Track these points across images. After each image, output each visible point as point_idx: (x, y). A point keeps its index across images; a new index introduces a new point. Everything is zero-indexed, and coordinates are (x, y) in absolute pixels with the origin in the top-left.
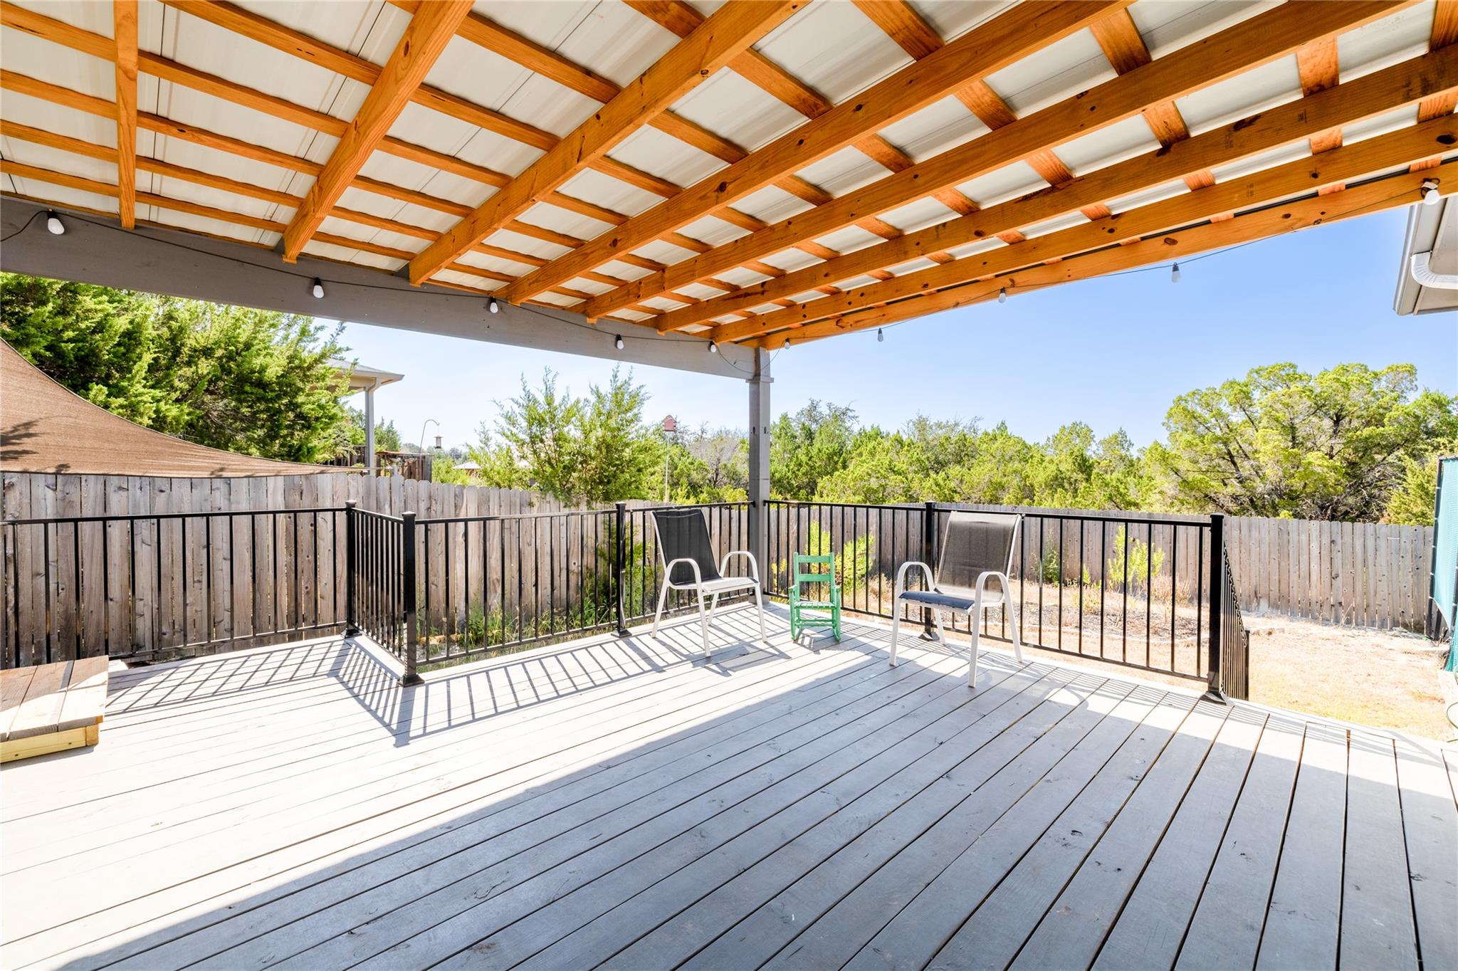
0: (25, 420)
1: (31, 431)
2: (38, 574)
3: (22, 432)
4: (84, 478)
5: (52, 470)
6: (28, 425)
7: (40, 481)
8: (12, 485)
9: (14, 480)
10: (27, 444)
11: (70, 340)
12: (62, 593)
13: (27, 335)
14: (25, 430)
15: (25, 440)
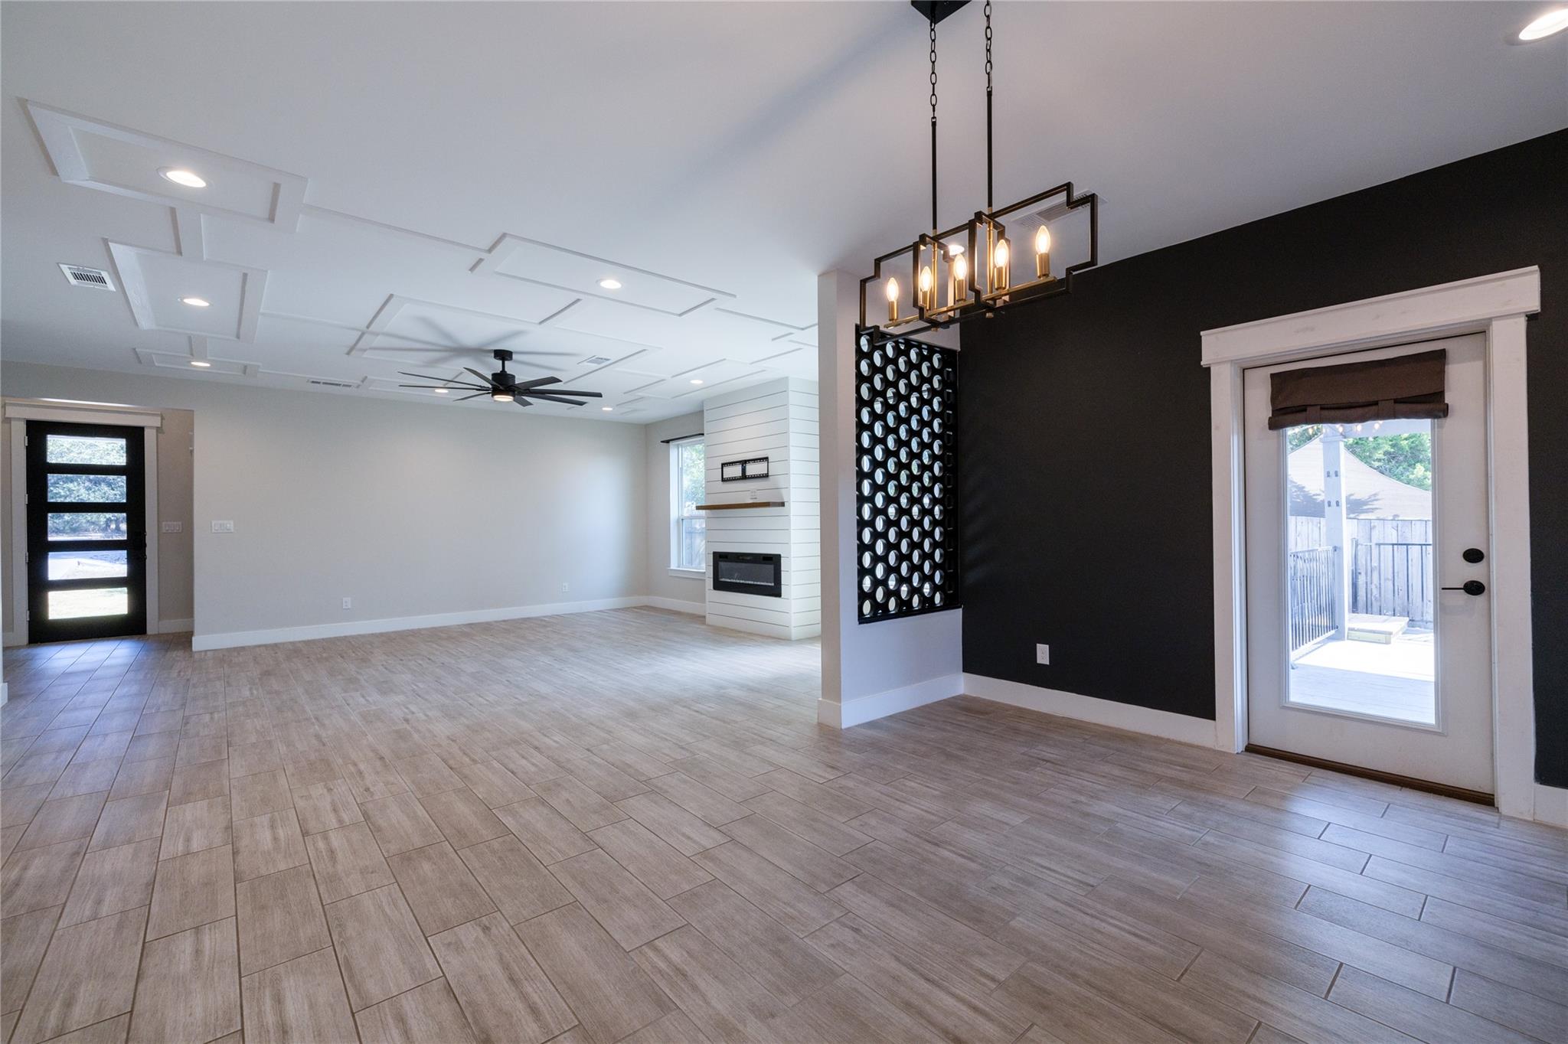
0: (1373, 493)
1: (1376, 498)
2: (1388, 579)
3: (1373, 498)
4: (1413, 522)
5: (1391, 518)
6: (1375, 495)
7: (1389, 525)
8: (1374, 527)
9: (1376, 524)
10: (1376, 504)
11: (1406, 439)
12: (1401, 593)
13: (1379, 444)
14: (1374, 498)
15: (1375, 502)
